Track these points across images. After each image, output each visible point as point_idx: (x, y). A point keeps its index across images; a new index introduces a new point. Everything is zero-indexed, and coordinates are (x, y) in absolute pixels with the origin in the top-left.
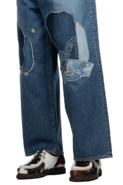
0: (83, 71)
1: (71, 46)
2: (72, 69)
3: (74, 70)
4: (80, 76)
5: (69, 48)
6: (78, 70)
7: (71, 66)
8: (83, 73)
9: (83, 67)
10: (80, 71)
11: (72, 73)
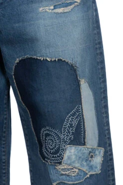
0: (92, 163)
1: (75, 123)
2: (74, 162)
3: (77, 165)
4: (87, 174)
5: (71, 126)
6: (85, 163)
7: (73, 157)
8: (91, 167)
9: (92, 157)
10: (88, 165)
11: (75, 170)
